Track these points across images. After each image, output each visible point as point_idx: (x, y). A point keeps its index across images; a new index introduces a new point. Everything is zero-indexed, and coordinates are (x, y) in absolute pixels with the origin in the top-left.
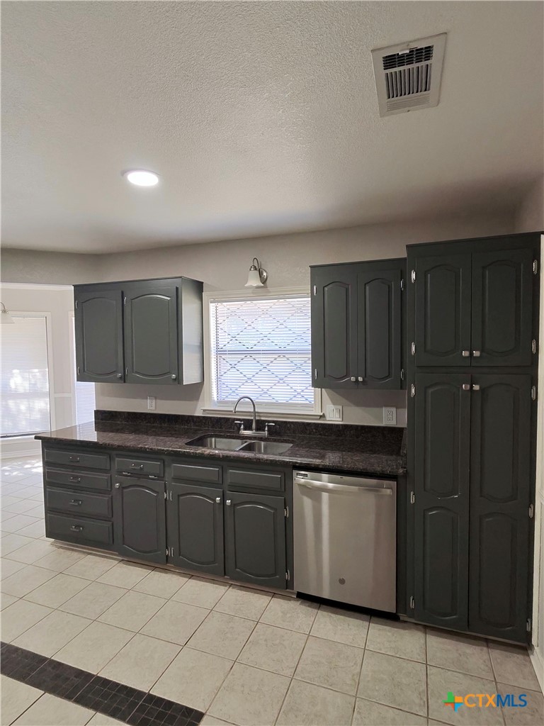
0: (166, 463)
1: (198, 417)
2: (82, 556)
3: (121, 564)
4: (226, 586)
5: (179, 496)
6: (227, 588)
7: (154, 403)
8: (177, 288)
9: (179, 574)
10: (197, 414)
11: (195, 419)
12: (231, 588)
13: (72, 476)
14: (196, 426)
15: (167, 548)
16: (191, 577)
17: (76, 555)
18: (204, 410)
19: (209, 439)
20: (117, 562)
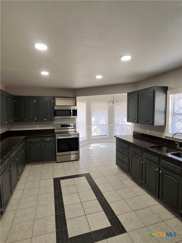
0: (143, 152)
1: (163, 138)
2: (122, 173)
3: (130, 180)
4: (159, 203)
5: (146, 164)
6: (159, 204)
7: (149, 131)
8: (154, 91)
9: (145, 191)
10: (163, 137)
11: (162, 139)
12: (160, 205)
13: (121, 149)
14: (162, 142)
15: (142, 180)
16: (149, 193)
17: (121, 172)
18: (166, 136)
19: (163, 147)
20: (130, 178)
